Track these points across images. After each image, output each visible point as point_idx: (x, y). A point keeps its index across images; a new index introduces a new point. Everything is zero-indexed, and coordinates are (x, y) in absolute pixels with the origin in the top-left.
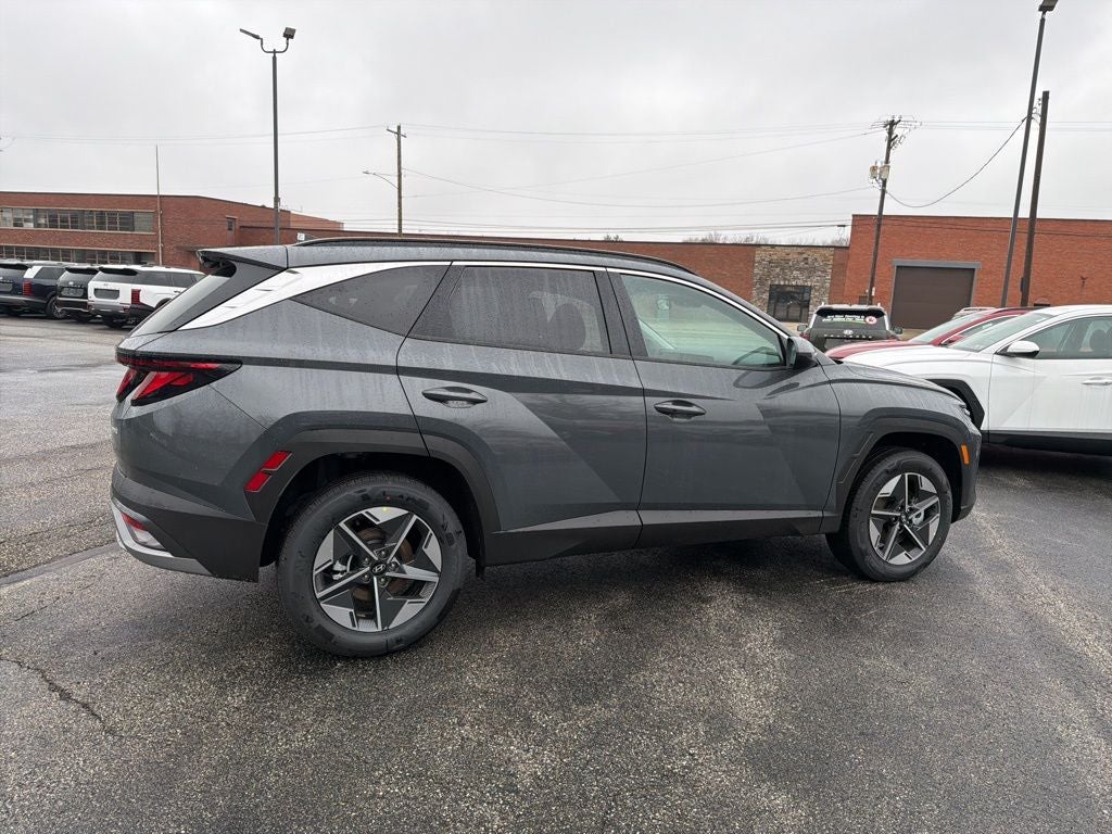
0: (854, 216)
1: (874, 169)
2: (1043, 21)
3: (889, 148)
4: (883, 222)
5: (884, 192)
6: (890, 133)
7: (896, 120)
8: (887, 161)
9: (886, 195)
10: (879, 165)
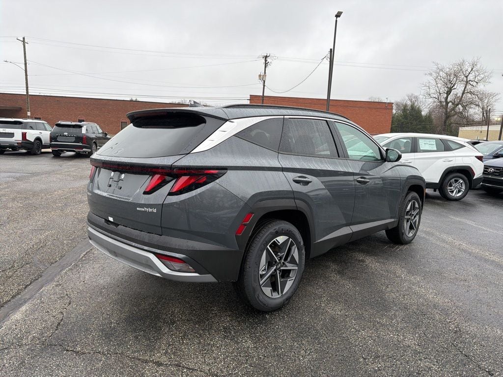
0: (250, 95)
1: (260, 76)
2: (336, 21)
3: (265, 67)
4: (264, 98)
5: (264, 86)
6: (266, 61)
7: (268, 55)
8: (265, 73)
9: (265, 87)
10: (262, 74)
